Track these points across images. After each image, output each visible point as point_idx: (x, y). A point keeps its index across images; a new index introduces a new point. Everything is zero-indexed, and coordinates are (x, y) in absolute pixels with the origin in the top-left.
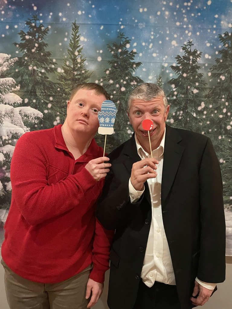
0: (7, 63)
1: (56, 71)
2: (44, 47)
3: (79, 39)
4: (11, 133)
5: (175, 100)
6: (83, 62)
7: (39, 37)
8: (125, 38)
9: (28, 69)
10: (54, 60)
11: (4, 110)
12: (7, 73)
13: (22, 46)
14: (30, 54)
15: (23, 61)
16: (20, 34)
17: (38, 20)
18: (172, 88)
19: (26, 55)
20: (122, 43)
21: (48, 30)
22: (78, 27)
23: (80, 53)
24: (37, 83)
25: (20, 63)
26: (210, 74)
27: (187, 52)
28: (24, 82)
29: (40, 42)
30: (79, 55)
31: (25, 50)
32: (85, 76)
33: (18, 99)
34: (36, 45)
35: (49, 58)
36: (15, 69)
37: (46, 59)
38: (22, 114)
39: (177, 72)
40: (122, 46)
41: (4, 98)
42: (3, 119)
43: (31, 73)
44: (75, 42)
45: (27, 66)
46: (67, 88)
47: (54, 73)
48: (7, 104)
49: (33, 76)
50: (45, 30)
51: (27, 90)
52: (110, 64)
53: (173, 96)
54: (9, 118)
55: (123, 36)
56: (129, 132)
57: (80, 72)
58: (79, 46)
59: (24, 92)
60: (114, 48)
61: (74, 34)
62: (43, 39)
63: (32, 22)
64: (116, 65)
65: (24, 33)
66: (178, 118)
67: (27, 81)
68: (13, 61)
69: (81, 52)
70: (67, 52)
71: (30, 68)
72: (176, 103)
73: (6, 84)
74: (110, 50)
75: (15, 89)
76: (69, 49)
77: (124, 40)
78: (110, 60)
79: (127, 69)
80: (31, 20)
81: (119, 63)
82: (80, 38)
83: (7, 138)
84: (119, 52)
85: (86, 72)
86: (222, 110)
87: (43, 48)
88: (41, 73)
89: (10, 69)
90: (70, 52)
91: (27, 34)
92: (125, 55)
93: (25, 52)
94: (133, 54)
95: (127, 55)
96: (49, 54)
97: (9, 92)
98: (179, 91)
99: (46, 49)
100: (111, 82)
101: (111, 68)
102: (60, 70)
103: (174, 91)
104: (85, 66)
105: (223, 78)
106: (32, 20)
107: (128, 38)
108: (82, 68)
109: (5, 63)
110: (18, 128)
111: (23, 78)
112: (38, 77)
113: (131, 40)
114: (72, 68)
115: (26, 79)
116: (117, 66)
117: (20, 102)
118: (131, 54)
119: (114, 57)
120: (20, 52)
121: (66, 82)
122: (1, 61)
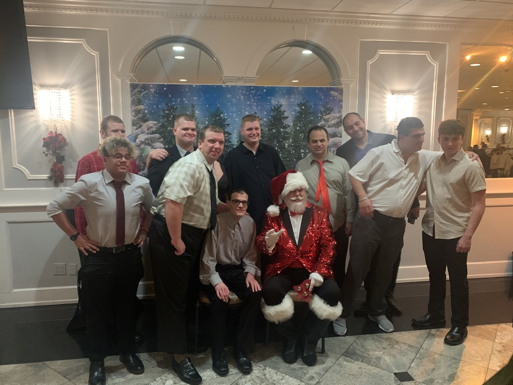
0: (155, 126)
3: (195, 112)
7: (173, 112)
12: (155, 132)
13: (163, 117)
14: (168, 121)
15: (165, 125)
16: (162, 110)
19: (166, 122)
20: (218, 114)
21: (178, 108)
22: (194, 106)
25: (163, 126)
26: (267, 129)
28: (165, 137)
31: (166, 119)
34: (172, 116)
36: (160, 130)
41: (154, 145)
45: (167, 128)
50: (176, 108)
55: (219, 110)
60: (214, 117)
61: (192, 109)
68: (159, 125)
71: (169, 129)
73: (155, 138)
74: (212, 118)
75: (160, 141)
77: (220, 112)
80: (168, 103)
84: (217, 119)
89: (157, 130)
91: (166, 110)
94: (225, 120)
95: (222, 120)
97: (157, 142)
105: (274, 131)
111: (164, 134)
113: (223, 112)
120: (163, 120)
122: (152, 125)
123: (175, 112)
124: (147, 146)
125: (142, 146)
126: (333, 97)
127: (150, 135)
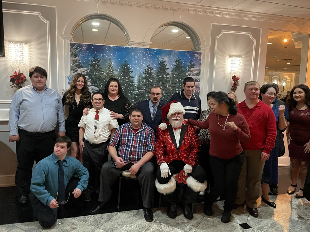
0: (86, 71)
6: (113, 71)
7: (97, 63)
10: (103, 71)
13: (91, 65)
16: (91, 61)
17: (97, 56)
18: (144, 80)
19: (93, 69)
22: (111, 59)
23: (112, 68)
24: (97, 78)
25: (91, 71)
26: (156, 75)
27: (148, 68)
31: (93, 67)
36: (89, 73)
37: (100, 70)
38: (92, 89)
39: (145, 75)
40: (126, 66)
43: (95, 75)
44: (110, 64)
45: (93, 72)
47: (103, 75)
50: (100, 60)
53: (144, 83)
56: (129, 95)
57: (112, 74)
58: (112, 66)
59: (92, 81)
60: (124, 66)
61: (110, 62)
68: (88, 71)
71: (95, 73)
74: (122, 67)
75: (89, 80)
76: (108, 67)
77: (127, 64)
78: (122, 70)
79: (128, 73)
80: (94, 57)
82: (112, 63)
84: (125, 68)
85: (114, 74)
86: (161, 87)
88: (98, 75)
91: (93, 61)
94: (130, 68)
95: (128, 69)
96: (101, 68)
98: (146, 81)
99: (100, 67)
100: (123, 78)
101: (123, 73)
102: (105, 74)
105: (160, 76)
113: (129, 64)
115: (93, 77)
116: (125, 72)
117: (91, 85)
119: (124, 70)
120: (91, 67)
122: (84, 70)
123: (99, 63)
126: (195, 57)
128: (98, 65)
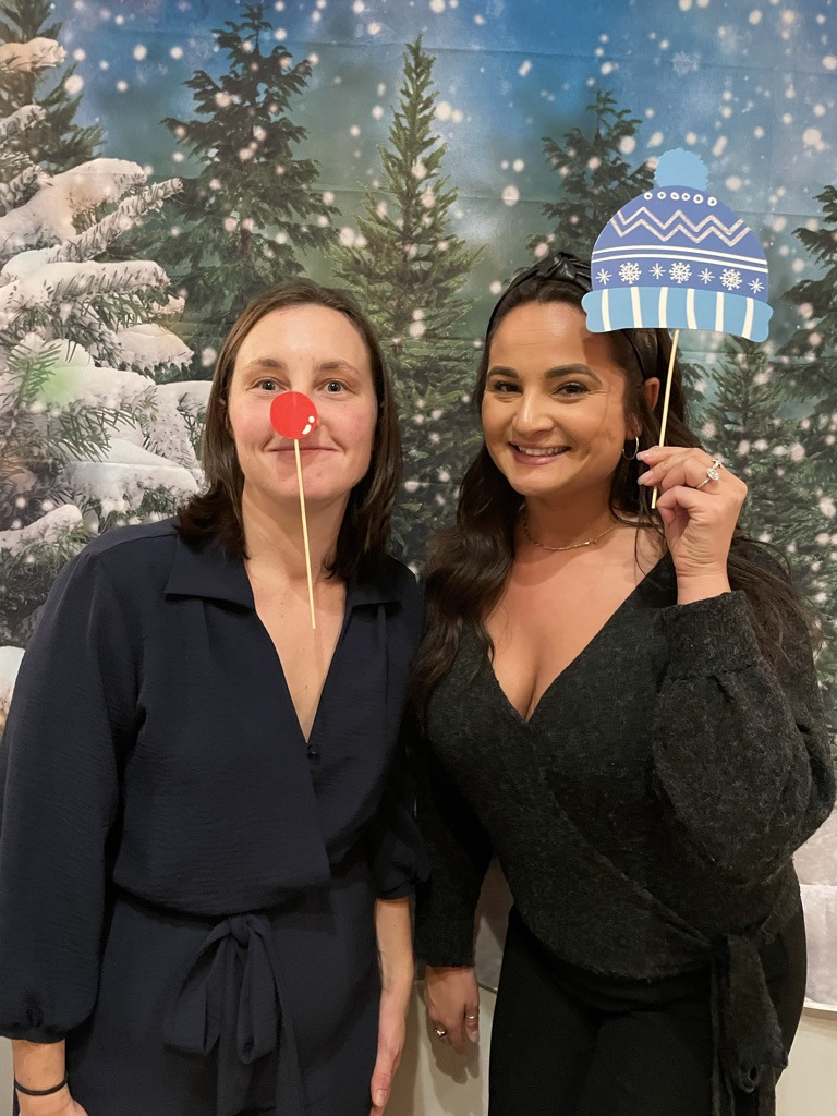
0: (135, 198)
1: (336, 242)
2: (291, 142)
3: (431, 114)
4: (139, 486)
5: (813, 368)
6: (444, 207)
7: (269, 101)
8: (618, 111)
9: (222, 229)
10: (328, 198)
11: (116, 391)
12: (133, 242)
13: (200, 135)
14: (229, 166)
15: (203, 193)
16: (192, 84)
18: (801, 316)
19: (214, 171)
20: (603, 132)
21: (308, 72)
22: (430, 63)
23: (434, 171)
24: (255, 286)
25: (188, 202)
28: (201, 282)
29: (274, 119)
30: (428, 176)
31: (213, 152)
32: (451, 264)
33: (176, 350)
34: (259, 133)
35: (310, 189)
36: (167, 226)
37: (295, 191)
38: (190, 413)
39: (823, 256)
40: (603, 146)
41: (116, 341)
42: (110, 430)
43: (235, 247)
44: (413, 123)
45: (217, 215)
46: (374, 312)
47: (327, 250)
48: (129, 368)
49: (239, 258)
50: (295, 71)
51: (214, 314)
52: (550, 217)
53: (802, 353)
54: (137, 424)
55: (608, 105)
57: (430, 246)
58: (432, 141)
59: (199, 321)
60: (572, 153)
61: (411, 91)
62: (287, 105)
63: (242, 34)
64: (575, 220)
65: (211, 83)
66: (823, 442)
67: (215, 277)
68: (161, 193)
69: (435, 166)
70: (381, 164)
71: (230, 224)
72: (815, 377)
73: (126, 286)
74: (555, 161)
75: (166, 310)
76: (390, 152)
77: (612, 120)
78: (554, 200)
80: (236, 28)
81: (589, 213)
82: (435, 109)
83: (122, 506)
84: (588, 168)
85: (454, 247)
87: (286, 146)
88: (273, 245)
89: (146, 226)
90: (394, 165)
91: (220, 84)
92: (615, 184)
93: (211, 159)
94: (646, 178)
95: (624, 184)
96: (307, 171)
97: (139, 321)
98: (830, 330)
101: (555, 232)
102: (350, 238)
103: (809, 332)
104: (453, 223)
106: (244, 25)
107: (628, 111)
108: (440, 231)
109: (127, 200)
110: (172, 469)
111: (200, 265)
112: (259, 262)
113: (640, 122)
114: (399, 231)
115: (213, 270)
116: (579, 225)
117: (184, 360)
118: (639, 176)
119: (572, 190)
120: (190, 157)
121: (372, 288)
122: (109, 191)
123: (282, 103)
124: (63, 344)
125: (32, 341)
127: (91, 267)
128: (279, 136)
